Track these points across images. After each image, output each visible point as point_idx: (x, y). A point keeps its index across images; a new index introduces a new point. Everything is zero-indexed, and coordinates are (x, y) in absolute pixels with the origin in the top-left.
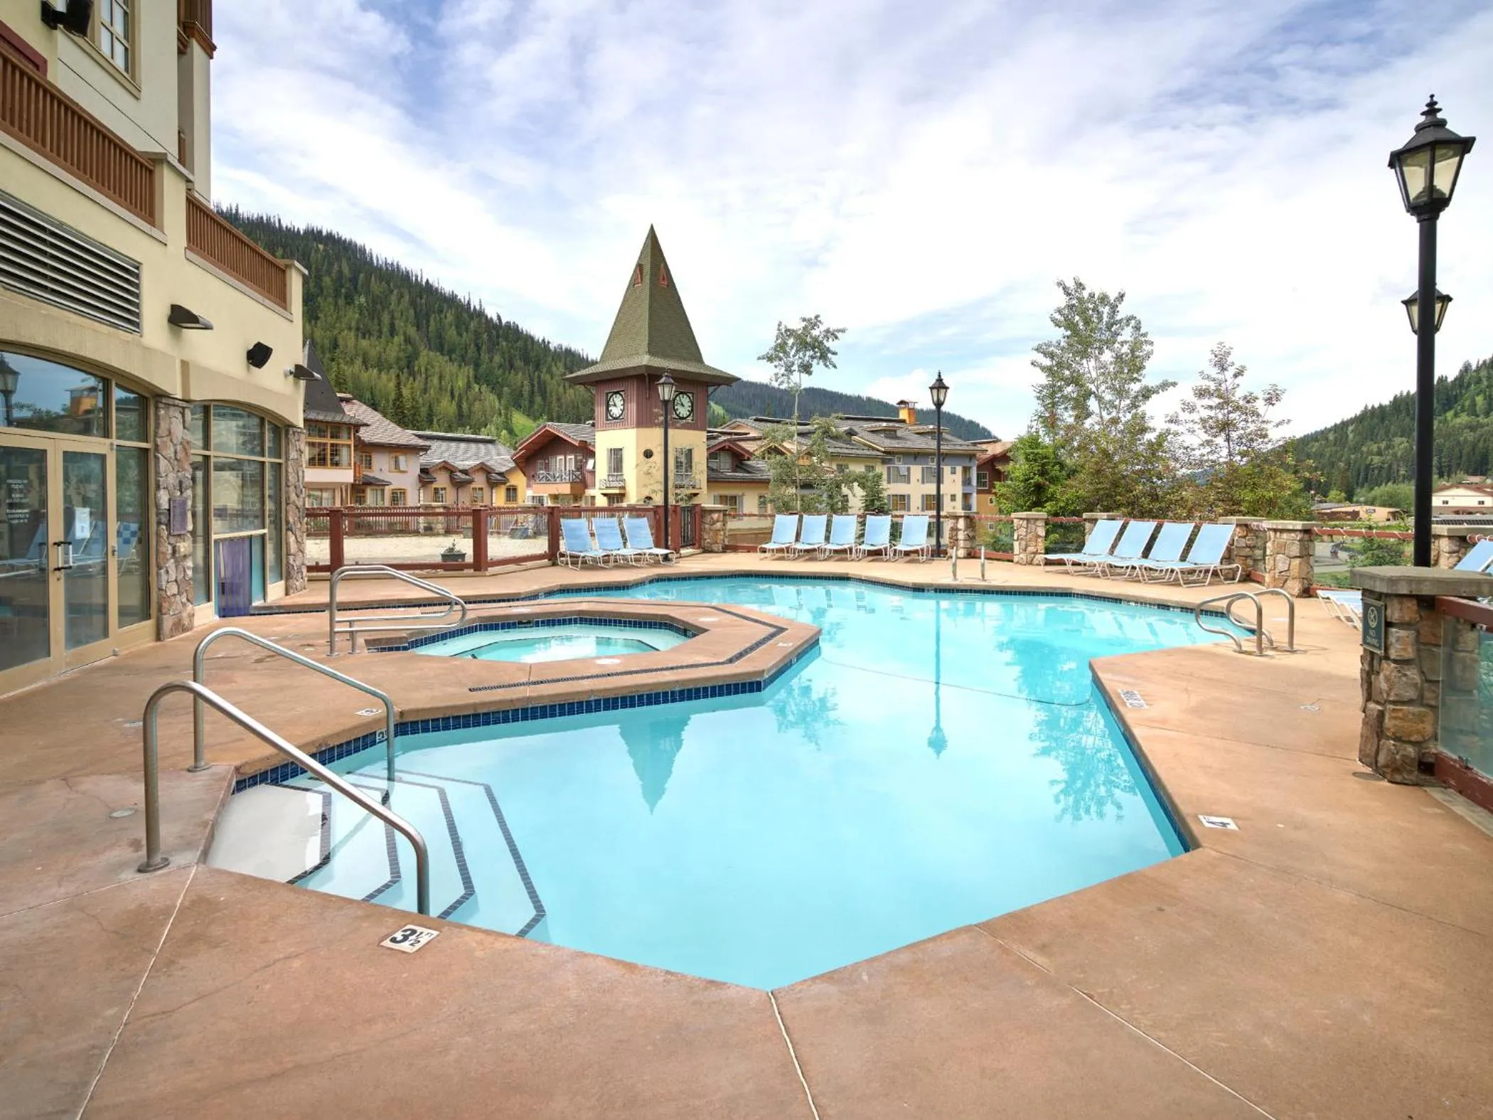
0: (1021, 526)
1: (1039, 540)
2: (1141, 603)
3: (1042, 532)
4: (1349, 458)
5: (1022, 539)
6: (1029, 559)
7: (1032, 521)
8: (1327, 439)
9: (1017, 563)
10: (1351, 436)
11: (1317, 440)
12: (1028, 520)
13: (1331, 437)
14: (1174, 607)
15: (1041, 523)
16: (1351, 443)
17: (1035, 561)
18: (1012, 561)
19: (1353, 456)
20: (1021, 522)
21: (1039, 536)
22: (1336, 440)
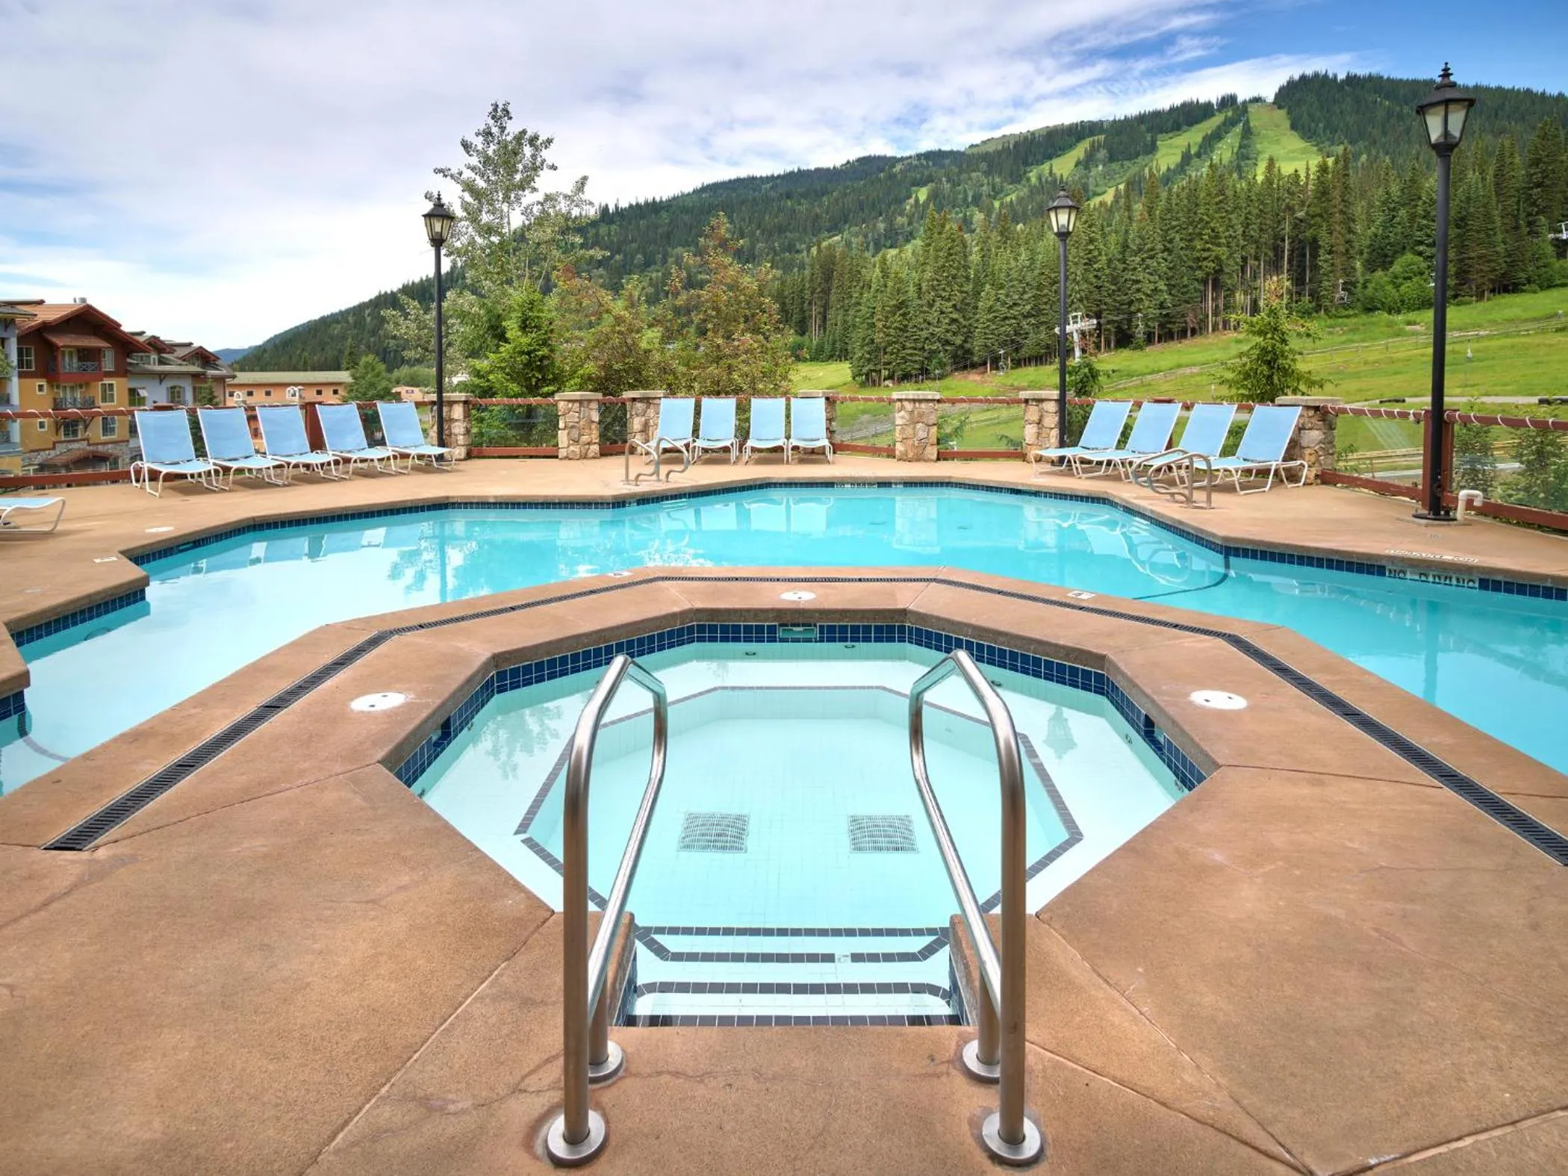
0: (570, 410)
1: (593, 426)
2: (859, 484)
3: (596, 417)
4: (369, 341)
5: (572, 427)
6: (584, 452)
7: (586, 403)
8: (347, 322)
9: (567, 458)
10: (369, 319)
11: (338, 322)
12: (580, 402)
13: (351, 319)
14: (896, 484)
15: (594, 405)
16: (369, 327)
17: (591, 454)
18: (557, 457)
19: (372, 339)
20: (570, 405)
21: (593, 422)
22: (355, 322)
